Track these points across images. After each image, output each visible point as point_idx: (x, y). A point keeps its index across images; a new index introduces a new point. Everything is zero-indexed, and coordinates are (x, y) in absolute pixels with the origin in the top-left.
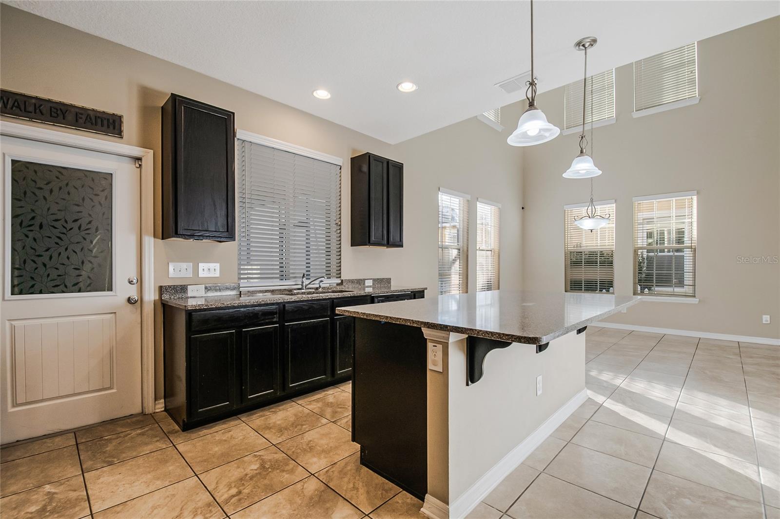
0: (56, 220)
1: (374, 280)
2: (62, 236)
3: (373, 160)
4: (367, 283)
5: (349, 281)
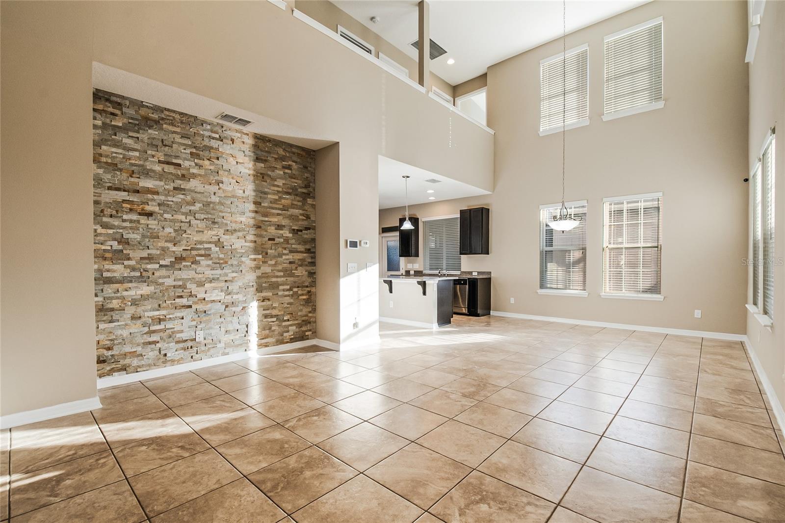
0: (393, 254)
2: (393, 258)
3: (462, 212)
4: (474, 274)
5: (463, 272)
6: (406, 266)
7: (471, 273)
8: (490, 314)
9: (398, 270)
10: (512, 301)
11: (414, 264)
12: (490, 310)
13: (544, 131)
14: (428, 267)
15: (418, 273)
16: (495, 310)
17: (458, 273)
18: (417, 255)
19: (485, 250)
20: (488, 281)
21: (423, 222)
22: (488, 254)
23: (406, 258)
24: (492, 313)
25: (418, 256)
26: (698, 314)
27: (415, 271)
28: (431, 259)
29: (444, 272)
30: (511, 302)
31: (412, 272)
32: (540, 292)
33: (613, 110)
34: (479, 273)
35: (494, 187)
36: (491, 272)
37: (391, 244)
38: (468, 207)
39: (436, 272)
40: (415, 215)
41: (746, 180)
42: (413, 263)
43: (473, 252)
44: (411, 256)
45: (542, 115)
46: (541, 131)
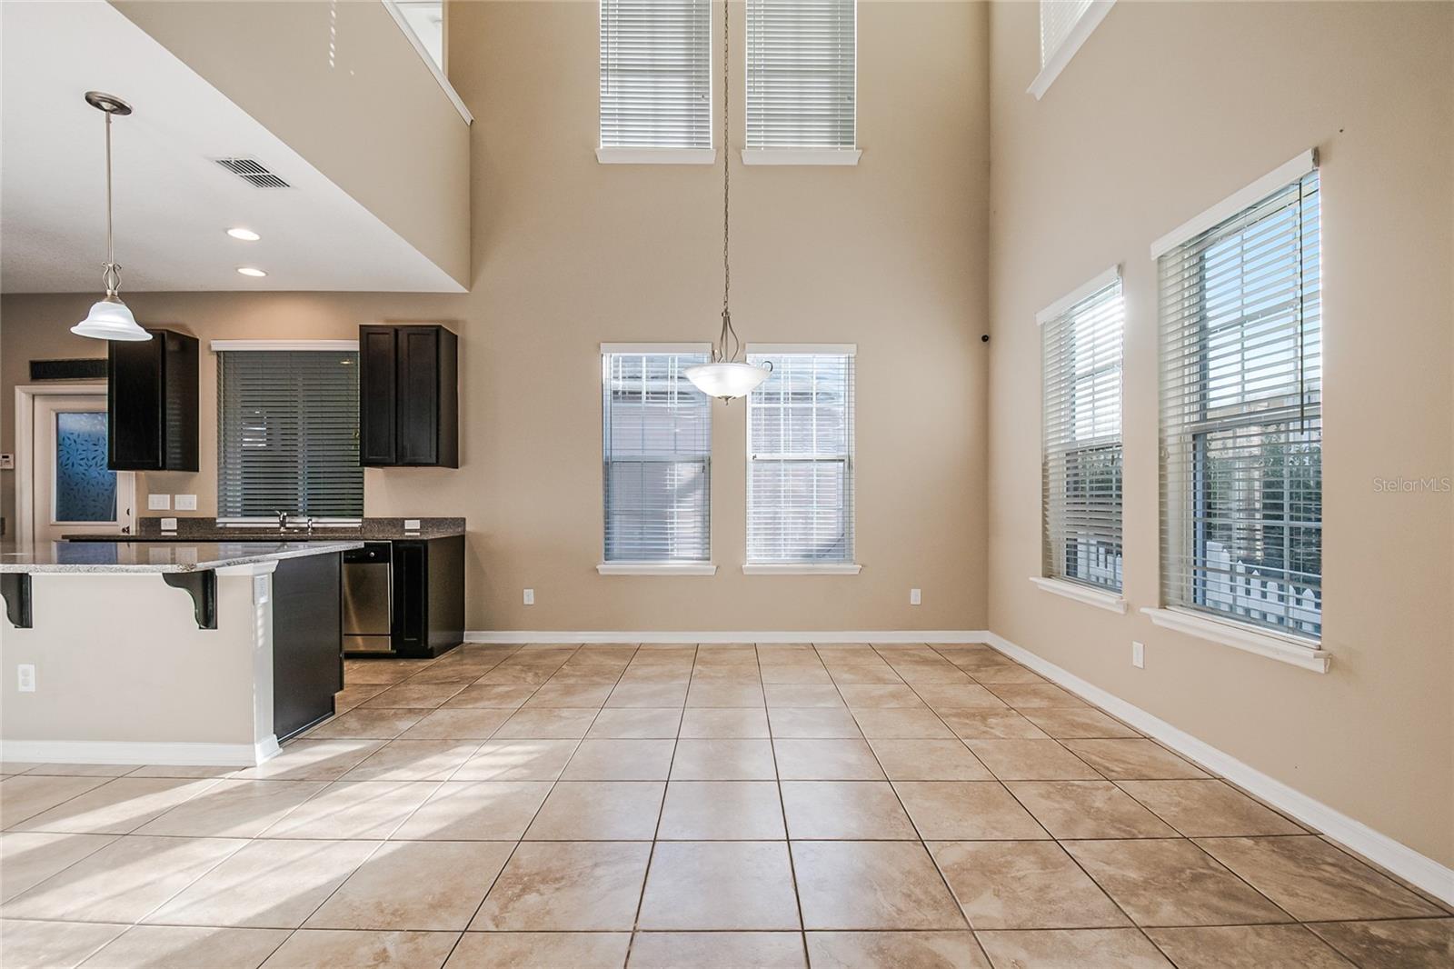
0: (82, 459)
1: (423, 521)
2: (86, 472)
3: (367, 334)
4: (409, 525)
5: (373, 520)
6: (142, 501)
7: (398, 523)
8: (462, 642)
9: (109, 513)
10: (529, 597)
11: (177, 497)
12: (462, 628)
13: (607, 150)
14: (237, 503)
15: (196, 530)
16: (480, 626)
17: (355, 523)
18: (190, 462)
19: (448, 456)
20: (456, 545)
21: (218, 353)
22: (457, 468)
23: (142, 473)
24: (470, 637)
25: (198, 471)
26: (915, 597)
27: (180, 521)
28: (248, 477)
29: (302, 521)
30: (526, 602)
31: (169, 525)
32: (604, 570)
33: (763, 144)
34: (426, 523)
35: (470, 275)
36: (464, 520)
37: (73, 424)
38: (388, 321)
39: (272, 522)
40: (183, 326)
41: (985, 339)
42: (173, 491)
43: (408, 458)
44: (164, 468)
45: (605, 107)
46: (601, 147)
